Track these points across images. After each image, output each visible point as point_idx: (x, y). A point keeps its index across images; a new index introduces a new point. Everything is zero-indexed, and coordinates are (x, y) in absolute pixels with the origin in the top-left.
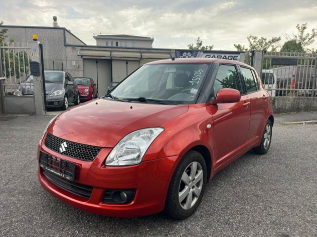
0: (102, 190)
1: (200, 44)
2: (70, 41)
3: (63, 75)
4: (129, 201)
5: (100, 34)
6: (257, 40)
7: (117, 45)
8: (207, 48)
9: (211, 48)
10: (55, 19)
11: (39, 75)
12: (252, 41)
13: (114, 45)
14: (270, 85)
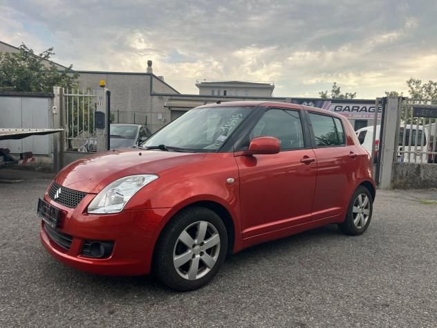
0: (80, 241)
1: (338, 92)
2: (157, 89)
3: (137, 130)
4: (106, 255)
5: (203, 81)
6: (421, 85)
7: (225, 94)
8: (347, 97)
9: (352, 96)
10: (150, 63)
11: (103, 128)
12: (414, 87)
13: (222, 94)
14: (419, 148)
